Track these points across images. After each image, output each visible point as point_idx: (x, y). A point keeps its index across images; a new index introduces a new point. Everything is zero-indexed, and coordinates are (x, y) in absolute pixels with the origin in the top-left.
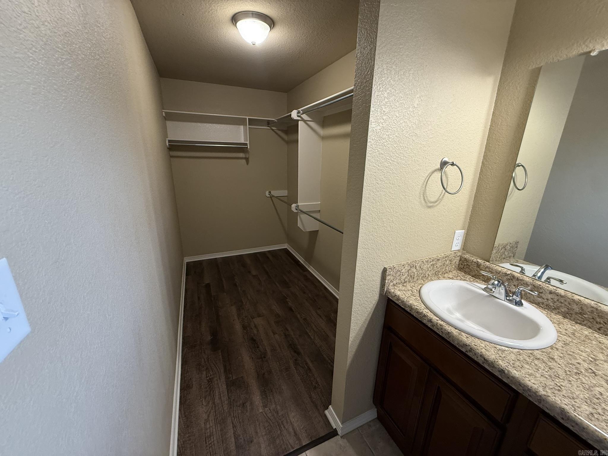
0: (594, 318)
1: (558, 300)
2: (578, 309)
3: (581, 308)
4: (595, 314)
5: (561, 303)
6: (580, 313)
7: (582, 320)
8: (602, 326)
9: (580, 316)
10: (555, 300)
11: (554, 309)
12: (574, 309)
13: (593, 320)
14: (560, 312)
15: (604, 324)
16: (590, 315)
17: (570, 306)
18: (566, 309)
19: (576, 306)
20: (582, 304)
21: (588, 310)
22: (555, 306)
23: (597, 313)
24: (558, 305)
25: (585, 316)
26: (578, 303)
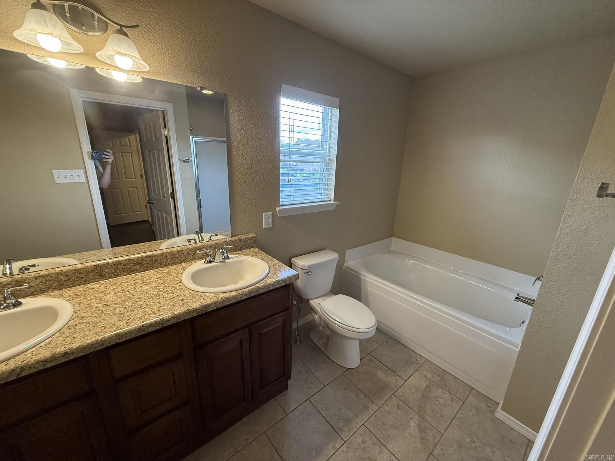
0: (78, 276)
1: (46, 280)
2: (65, 278)
3: (66, 275)
4: (77, 273)
5: (50, 280)
6: (68, 279)
7: (72, 283)
8: (85, 278)
9: (69, 281)
10: (44, 281)
11: (48, 289)
12: (62, 279)
13: (78, 278)
14: (54, 287)
15: (86, 276)
16: (74, 276)
17: (58, 279)
18: (58, 283)
19: (62, 276)
20: (65, 272)
21: (71, 274)
22: (47, 286)
23: (78, 272)
24: (50, 284)
25: (71, 279)
26: (62, 273)
